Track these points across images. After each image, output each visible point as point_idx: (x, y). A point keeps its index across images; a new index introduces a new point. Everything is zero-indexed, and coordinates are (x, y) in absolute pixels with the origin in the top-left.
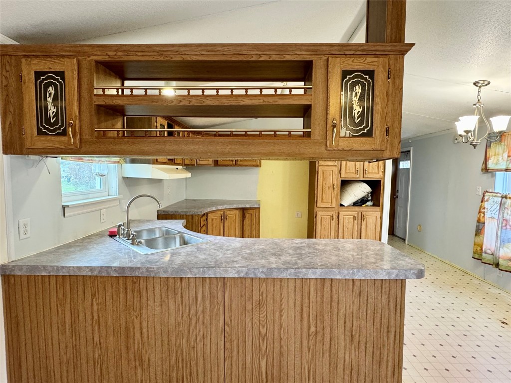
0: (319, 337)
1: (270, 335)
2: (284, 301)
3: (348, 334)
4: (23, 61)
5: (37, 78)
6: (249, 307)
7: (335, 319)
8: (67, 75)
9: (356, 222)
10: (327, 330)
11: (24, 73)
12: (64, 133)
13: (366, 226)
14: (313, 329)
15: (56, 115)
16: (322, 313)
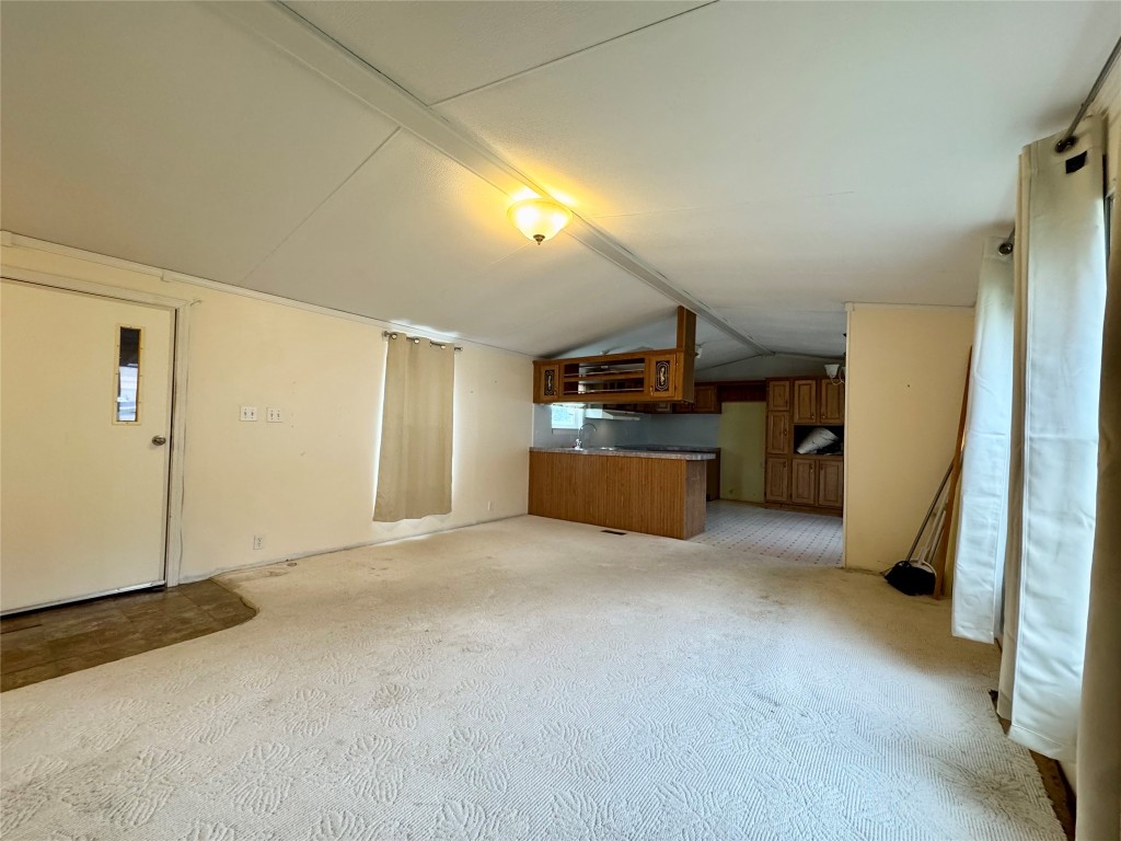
4: (543, 368)
5: (545, 373)
9: (812, 471)
11: (542, 372)
12: (553, 394)
13: (826, 477)
15: (551, 387)
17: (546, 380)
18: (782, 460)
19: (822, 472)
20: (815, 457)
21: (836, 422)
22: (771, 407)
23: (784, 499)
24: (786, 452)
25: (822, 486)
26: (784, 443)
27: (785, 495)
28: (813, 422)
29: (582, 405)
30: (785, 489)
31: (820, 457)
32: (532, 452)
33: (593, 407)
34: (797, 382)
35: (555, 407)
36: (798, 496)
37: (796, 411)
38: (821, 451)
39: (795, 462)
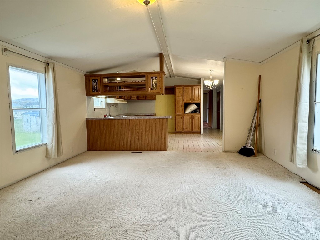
0: (149, 131)
1: (139, 131)
2: (142, 124)
3: (155, 130)
4: (90, 78)
5: (93, 81)
6: (135, 125)
7: (152, 127)
8: (98, 80)
9: (191, 119)
10: (151, 130)
11: (90, 80)
12: (98, 91)
13: (195, 121)
14: (148, 129)
15: (96, 88)
16: (149, 126)
17: (93, 84)
18: (180, 116)
19: (194, 120)
20: (191, 114)
21: (198, 102)
22: (176, 97)
23: (182, 130)
24: (182, 113)
25: (194, 125)
26: (181, 109)
27: (182, 129)
28: (191, 102)
29: (105, 97)
30: (182, 127)
31: (193, 114)
32: (88, 120)
33: (109, 97)
34: (185, 88)
35: (95, 98)
36: (186, 129)
37: (185, 98)
38: (192, 112)
39: (185, 116)
